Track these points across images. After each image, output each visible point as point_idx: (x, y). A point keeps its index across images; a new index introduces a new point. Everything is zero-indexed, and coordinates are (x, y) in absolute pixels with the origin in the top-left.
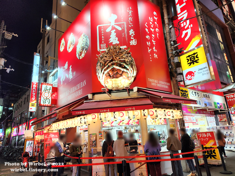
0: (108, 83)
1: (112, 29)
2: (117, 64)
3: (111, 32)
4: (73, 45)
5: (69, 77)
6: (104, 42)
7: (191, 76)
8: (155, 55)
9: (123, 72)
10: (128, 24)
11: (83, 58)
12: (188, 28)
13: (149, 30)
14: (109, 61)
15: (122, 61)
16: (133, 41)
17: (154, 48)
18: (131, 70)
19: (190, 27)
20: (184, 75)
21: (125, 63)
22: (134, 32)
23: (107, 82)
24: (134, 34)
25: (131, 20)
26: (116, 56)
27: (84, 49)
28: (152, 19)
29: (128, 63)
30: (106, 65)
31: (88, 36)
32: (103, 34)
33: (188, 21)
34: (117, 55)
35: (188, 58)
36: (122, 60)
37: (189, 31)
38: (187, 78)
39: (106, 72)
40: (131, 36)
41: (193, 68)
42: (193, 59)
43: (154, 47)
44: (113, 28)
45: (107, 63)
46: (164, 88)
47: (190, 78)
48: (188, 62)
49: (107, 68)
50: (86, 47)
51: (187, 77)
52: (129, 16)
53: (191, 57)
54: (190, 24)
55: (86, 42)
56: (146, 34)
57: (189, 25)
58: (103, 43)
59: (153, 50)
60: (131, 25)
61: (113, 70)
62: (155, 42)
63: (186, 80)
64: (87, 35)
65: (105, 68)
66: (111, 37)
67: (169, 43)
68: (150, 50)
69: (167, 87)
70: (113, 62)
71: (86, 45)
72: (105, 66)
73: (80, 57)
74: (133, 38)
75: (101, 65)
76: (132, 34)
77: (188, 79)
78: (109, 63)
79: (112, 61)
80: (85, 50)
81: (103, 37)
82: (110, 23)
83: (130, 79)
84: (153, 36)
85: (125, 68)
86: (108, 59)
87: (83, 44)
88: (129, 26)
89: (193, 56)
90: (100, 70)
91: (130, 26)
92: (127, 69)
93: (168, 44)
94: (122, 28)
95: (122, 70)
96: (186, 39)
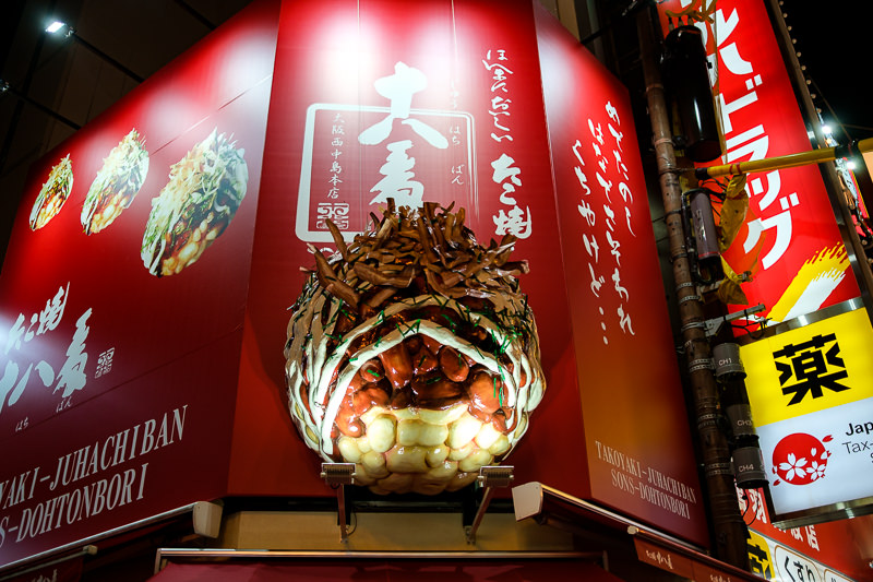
0: (362, 433)
1: (394, 137)
2: (442, 317)
3: (390, 147)
4: (125, 194)
5: (56, 382)
6: (338, 193)
7: (803, 462)
8: (620, 312)
9: (477, 371)
10: (485, 126)
11: (185, 269)
12: (775, 209)
13: (592, 182)
14: (388, 293)
15: (474, 305)
16: (510, 213)
17: (616, 277)
18: (522, 371)
19: (784, 203)
20: (767, 449)
21: (494, 318)
22: (517, 171)
23: (354, 429)
24: (518, 182)
25: (500, 109)
26: (440, 264)
27: (205, 217)
28: (599, 130)
29: (507, 323)
30: (371, 315)
31: (241, 152)
32: (337, 154)
33: (774, 178)
34: (449, 260)
35: (785, 360)
36: (472, 293)
37: (783, 224)
38: (782, 474)
39: (362, 360)
40: (499, 188)
41: (818, 416)
42: (814, 369)
43: (616, 270)
44: (400, 131)
45: (375, 303)
46: (668, 512)
47: (801, 474)
48: (783, 379)
49: (375, 336)
50: (219, 209)
51: (784, 466)
52: (493, 89)
53: (798, 354)
54: (784, 192)
55: (225, 184)
56: (576, 194)
57: (780, 196)
58: (333, 202)
59: (610, 283)
60: (500, 133)
61: (415, 349)
62: (618, 245)
63: (777, 483)
64: (238, 147)
65: (364, 329)
66: (383, 171)
67: (683, 267)
68: (597, 280)
69: (681, 510)
70: (418, 300)
71: (221, 198)
72: (359, 322)
73: (169, 262)
74: (512, 201)
75: (335, 308)
76: (508, 180)
77: (790, 476)
78: (390, 301)
79: (413, 291)
80: (210, 226)
81: (335, 166)
82: (387, 103)
83: (509, 423)
84: (610, 213)
85: (489, 346)
86: (388, 276)
87: (201, 191)
88: (493, 136)
89: (812, 349)
90: (325, 341)
91: (499, 140)
92: (504, 360)
93: (677, 270)
94: (450, 141)
95: (475, 356)
96: (769, 261)
